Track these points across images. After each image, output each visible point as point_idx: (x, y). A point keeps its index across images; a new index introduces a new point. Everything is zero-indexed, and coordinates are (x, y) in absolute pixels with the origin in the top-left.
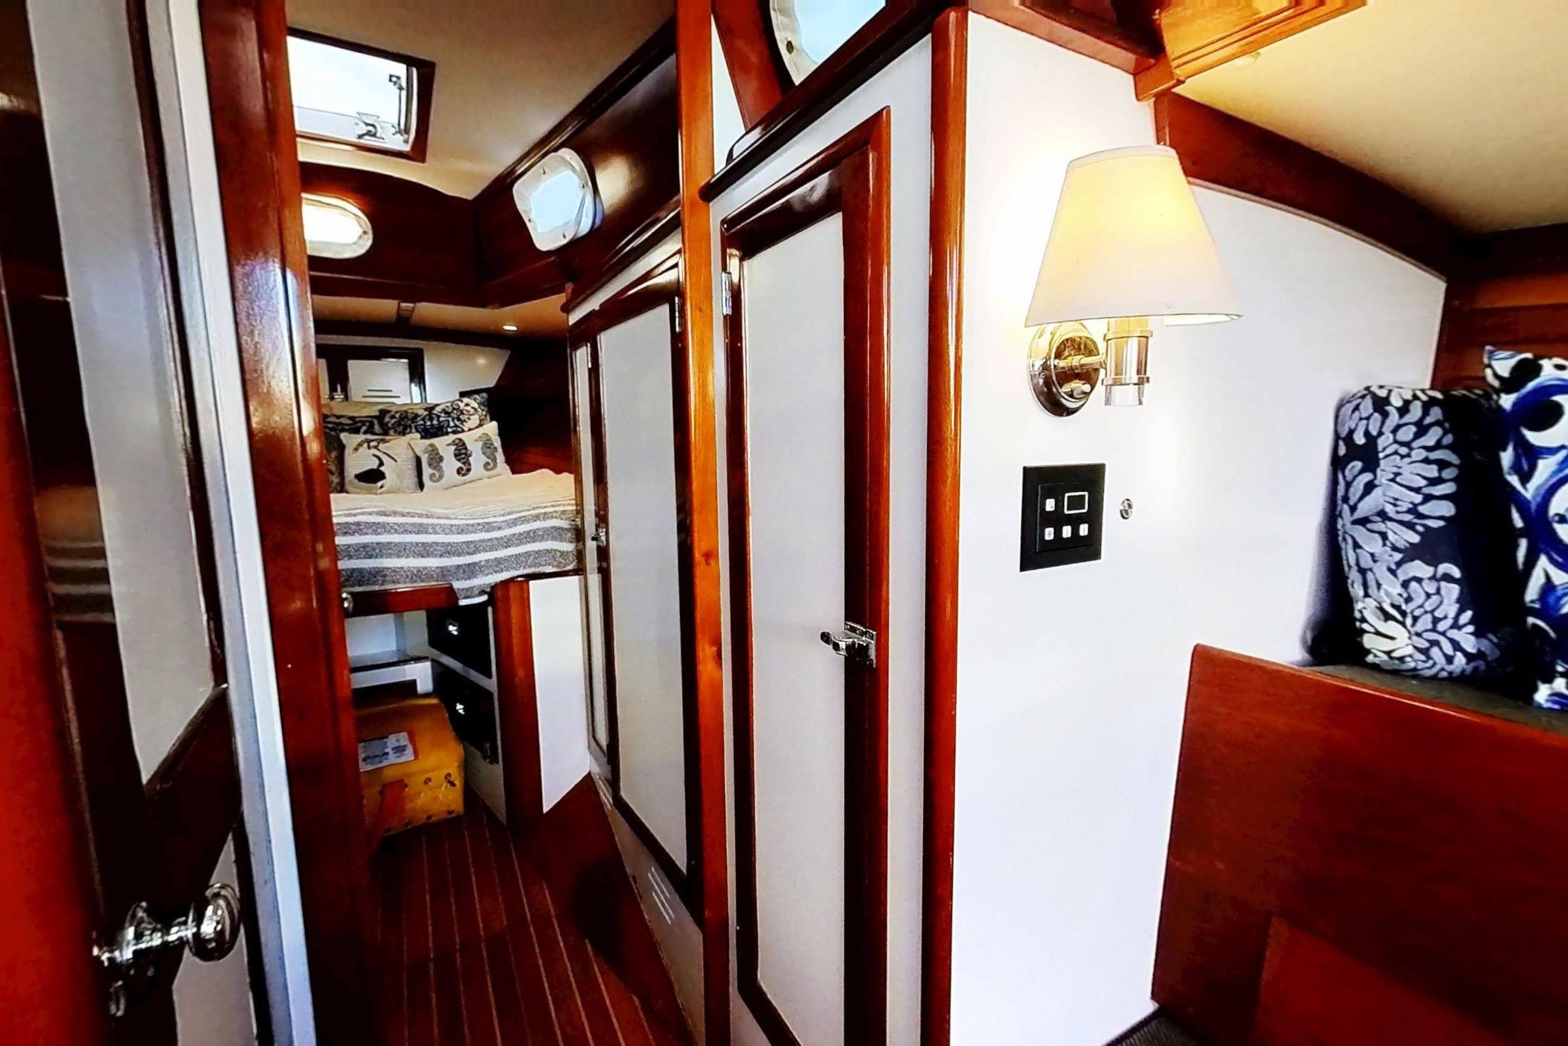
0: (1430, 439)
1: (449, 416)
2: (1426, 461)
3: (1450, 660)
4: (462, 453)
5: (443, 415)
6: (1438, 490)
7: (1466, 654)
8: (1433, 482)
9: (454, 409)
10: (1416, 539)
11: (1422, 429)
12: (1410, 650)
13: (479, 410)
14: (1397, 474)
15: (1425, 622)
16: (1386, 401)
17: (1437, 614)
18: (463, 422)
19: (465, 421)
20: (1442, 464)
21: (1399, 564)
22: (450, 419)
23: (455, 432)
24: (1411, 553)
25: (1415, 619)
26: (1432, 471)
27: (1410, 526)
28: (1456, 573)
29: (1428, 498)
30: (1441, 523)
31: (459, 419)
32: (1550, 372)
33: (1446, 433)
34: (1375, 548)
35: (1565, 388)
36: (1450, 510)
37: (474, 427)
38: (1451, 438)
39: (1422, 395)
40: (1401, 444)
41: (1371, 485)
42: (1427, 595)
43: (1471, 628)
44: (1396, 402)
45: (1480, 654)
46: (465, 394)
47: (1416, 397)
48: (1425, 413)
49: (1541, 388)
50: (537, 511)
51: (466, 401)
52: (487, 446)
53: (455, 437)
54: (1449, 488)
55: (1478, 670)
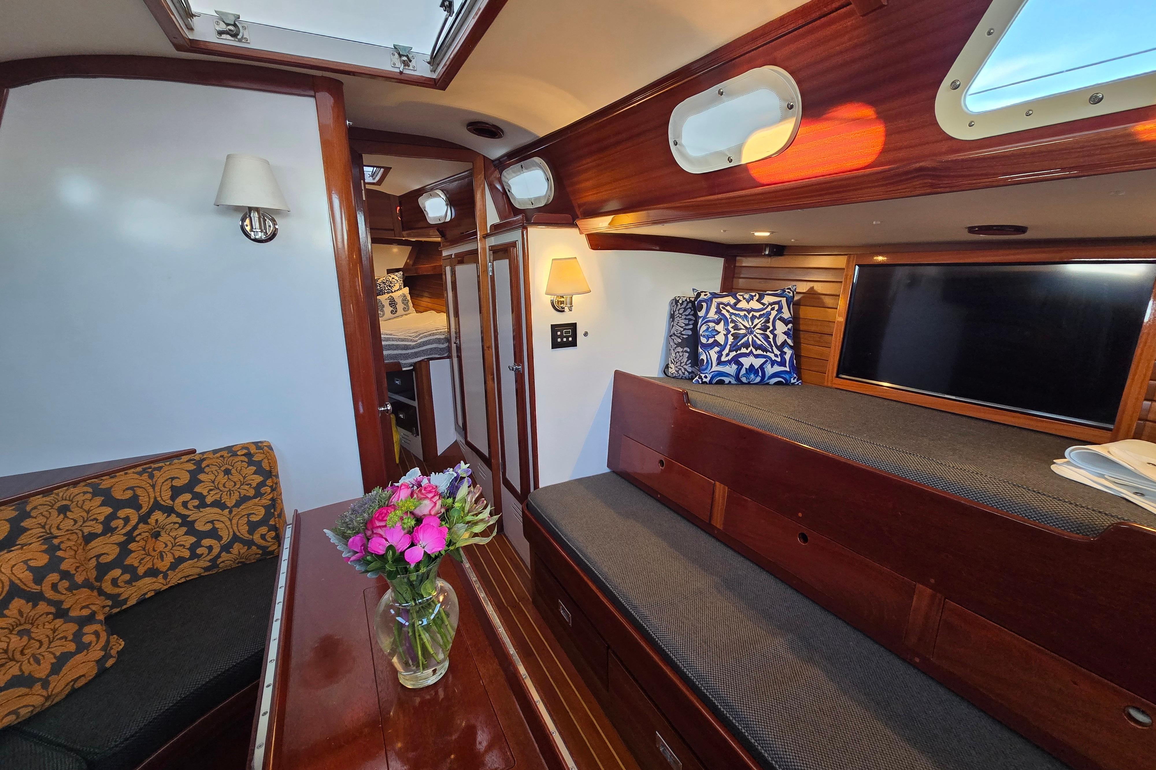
0: (687, 313)
1: (385, 284)
2: (685, 319)
3: (684, 374)
4: (393, 303)
5: (382, 284)
6: (687, 327)
7: (688, 372)
8: (686, 325)
9: (387, 281)
10: (680, 341)
11: (685, 310)
12: (674, 371)
13: (399, 280)
14: (678, 323)
15: (679, 364)
16: (678, 301)
17: (682, 361)
18: (391, 287)
19: (393, 286)
20: (690, 320)
21: (675, 348)
22: (386, 286)
23: (388, 293)
24: (678, 345)
25: (677, 363)
26: (687, 322)
27: (679, 337)
28: (689, 350)
29: (685, 329)
30: (687, 336)
31: (390, 286)
32: (702, 296)
33: (692, 311)
34: (672, 344)
35: (704, 301)
36: (690, 333)
37: (397, 290)
38: (693, 312)
39: (688, 299)
40: (680, 314)
41: (673, 326)
42: (680, 356)
43: (690, 365)
44: (680, 302)
45: (692, 372)
46: (390, 271)
47: (686, 300)
48: (687, 305)
49: (700, 301)
50: (430, 333)
51: (393, 276)
52: (404, 300)
53: (389, 295)
54: (691, 326)
55: (692, 376)
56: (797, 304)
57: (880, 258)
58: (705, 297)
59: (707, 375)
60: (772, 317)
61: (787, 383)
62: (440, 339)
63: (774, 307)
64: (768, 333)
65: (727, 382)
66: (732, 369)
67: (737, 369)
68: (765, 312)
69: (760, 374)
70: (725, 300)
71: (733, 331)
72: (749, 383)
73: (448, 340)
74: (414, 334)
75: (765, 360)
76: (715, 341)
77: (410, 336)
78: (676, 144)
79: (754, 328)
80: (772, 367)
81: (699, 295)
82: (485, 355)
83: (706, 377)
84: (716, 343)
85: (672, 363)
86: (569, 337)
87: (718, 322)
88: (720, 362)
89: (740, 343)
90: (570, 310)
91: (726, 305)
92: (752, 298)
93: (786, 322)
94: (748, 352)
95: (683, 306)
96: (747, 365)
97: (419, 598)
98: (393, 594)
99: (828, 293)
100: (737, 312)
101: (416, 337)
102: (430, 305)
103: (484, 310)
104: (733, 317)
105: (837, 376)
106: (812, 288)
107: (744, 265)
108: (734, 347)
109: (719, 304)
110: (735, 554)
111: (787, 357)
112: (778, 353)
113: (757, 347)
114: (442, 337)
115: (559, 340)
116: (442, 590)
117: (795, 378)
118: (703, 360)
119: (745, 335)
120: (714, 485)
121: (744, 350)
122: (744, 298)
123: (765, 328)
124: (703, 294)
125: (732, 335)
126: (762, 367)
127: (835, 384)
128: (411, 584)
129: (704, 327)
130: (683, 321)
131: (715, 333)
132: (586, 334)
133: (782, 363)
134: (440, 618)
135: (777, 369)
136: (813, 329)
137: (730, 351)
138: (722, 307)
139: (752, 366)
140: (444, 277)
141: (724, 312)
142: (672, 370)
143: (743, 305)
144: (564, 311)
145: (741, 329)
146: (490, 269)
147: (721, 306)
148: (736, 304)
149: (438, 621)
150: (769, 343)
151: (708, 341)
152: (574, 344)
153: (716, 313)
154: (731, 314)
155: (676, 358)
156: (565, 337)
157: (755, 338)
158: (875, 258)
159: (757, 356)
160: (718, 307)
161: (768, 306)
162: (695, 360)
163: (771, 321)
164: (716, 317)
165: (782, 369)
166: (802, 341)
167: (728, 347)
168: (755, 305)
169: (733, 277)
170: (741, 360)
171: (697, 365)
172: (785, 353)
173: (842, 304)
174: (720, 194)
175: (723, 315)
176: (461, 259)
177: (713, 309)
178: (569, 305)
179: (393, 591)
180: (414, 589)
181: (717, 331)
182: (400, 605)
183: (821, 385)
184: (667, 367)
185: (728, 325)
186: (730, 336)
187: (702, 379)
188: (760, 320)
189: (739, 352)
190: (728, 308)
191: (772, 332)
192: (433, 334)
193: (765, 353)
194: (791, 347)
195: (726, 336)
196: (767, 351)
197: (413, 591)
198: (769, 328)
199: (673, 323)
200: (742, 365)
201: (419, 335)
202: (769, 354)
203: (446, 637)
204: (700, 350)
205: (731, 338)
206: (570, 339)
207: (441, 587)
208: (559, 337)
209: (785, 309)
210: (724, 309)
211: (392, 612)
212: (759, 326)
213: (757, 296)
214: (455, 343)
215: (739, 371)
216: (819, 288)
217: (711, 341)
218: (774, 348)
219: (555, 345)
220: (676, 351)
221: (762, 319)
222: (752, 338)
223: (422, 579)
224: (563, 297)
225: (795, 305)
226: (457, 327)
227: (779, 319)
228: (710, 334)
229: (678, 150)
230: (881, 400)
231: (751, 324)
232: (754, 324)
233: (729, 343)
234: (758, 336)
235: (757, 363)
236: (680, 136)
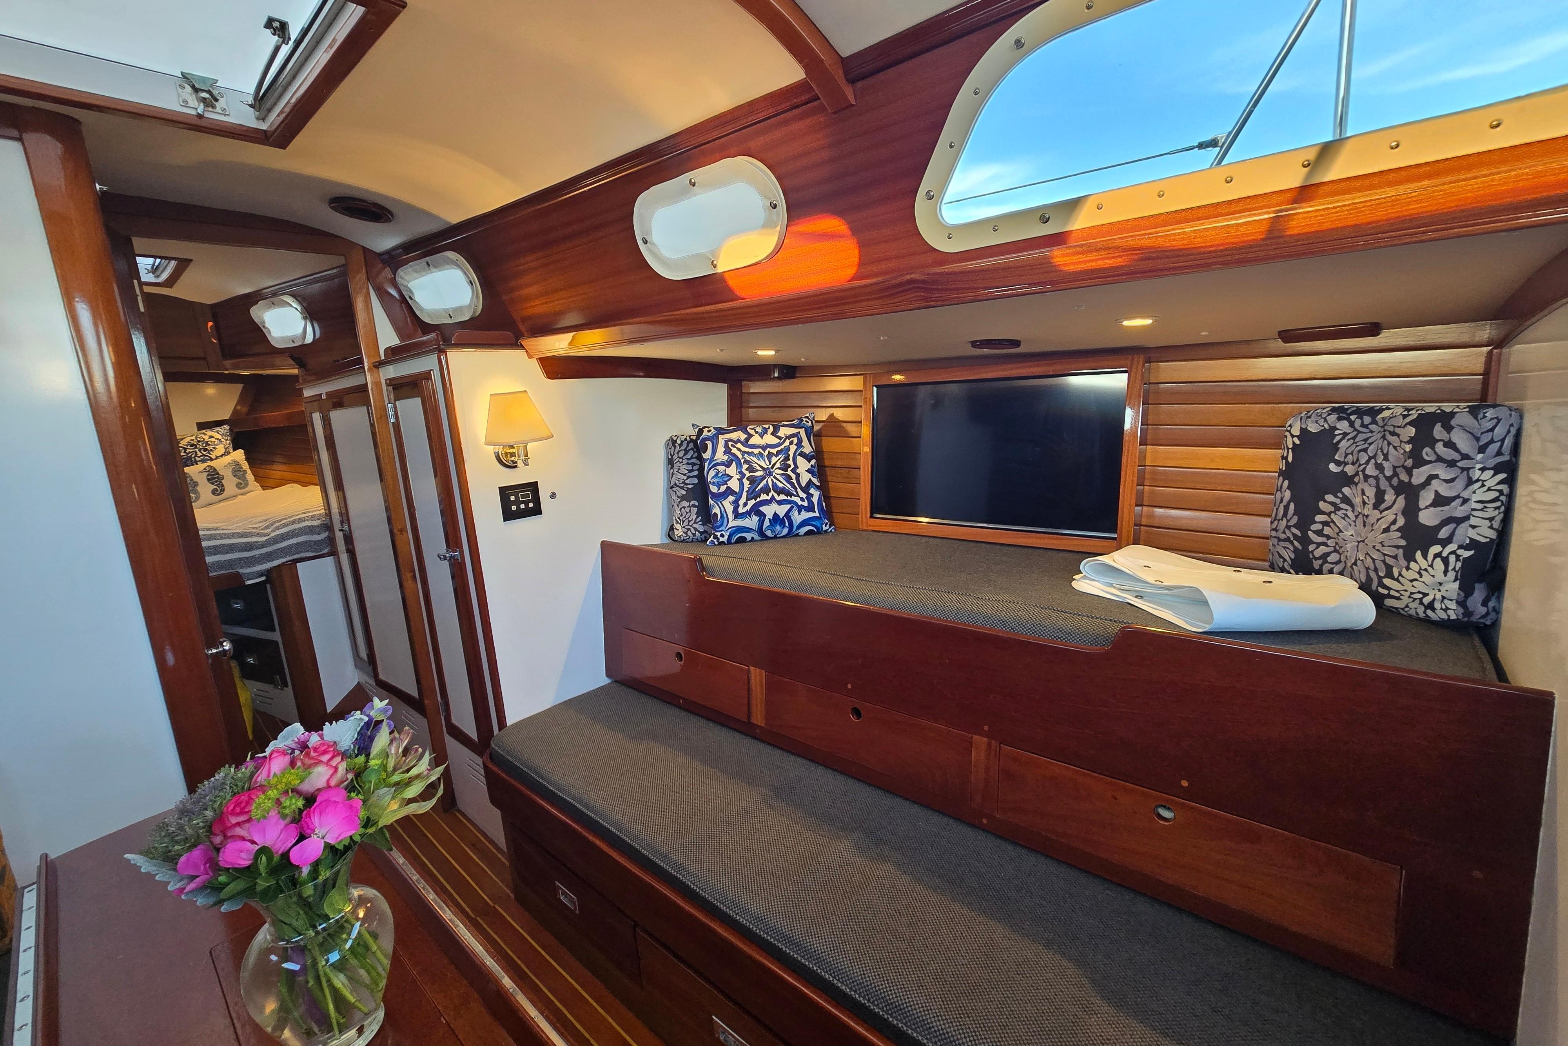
0: (688, 456)
1: (196, 448)
2: (688, 464)
3: (694, 535)
4: (214, 477)
5: (189, 447)
6: (691, 474)
7: (699, 532)
8: (690, 471)
9: (199, 441)
10: (684, 493)
11: (686, 452)
12: (682, 533)
13: (223, 440)
14: (679, 469)
15: (686, 523)
16: (675, 441)
17: (690, 519)
18: (209, 451)
19: (211, 450)
20: (693, 464)
21: (679, 502)
22: (197, 450)
23: (203, 461)
24: (683, 498)
25: (683, 522)
26: (690, 467)
27: (682, 488)
28: (697, 504)
29: (689, 477)
30: (692, 486)
31: (205, 450)
32: (705, 433)
33: (694, 452)
34: (674, 497)
35: (708, 439)
36: (696, 481)
37: (222, 456)
38: (696, 454)
39: (688, 438)
40: (680, 458)
41: (673, 474)
42: (687, 513)
43: (701, 523)
44: (678, 442)
45: (705, 532)
46: (202, 426)
47: (686, 439)
48: (688, 446)
49: (703, 439)
50: (292, 519)
51: (210, 433)
52: (237, 470)
53: (205, 465)
54: (696, 473)
55: (705, 537)
56: (818, 435)
57: (898, 377)
58: (709, 434)
59: (723, 532)
60: (791, 453)
61: (819, 532)
62: (313, 526)
63: (792, 441)
64: (789, 472)
65: (749, 539)
66: (752, 522)
67: (759, 520)
68: (782, 447)
69: (787, 524)
70: (734, 436)
71: (748, 474)
72: (775, 537)
73: (328, 527)
74: (262, 524)
75: (790, 506)
76: (728, 488)
77: (254, 528)
78: (646, 242)
79: (772, 467)
80: (799, 514)
81: (701, 431)
82: (397, 543)
83: (722, 536)
84: (729, 491)
85: (677, 523)
86: (529, 501)
87: (728, 465)
88: (737, 515)
89: (759, 488)
90: (526, 465)
91: (736, 442)
92: (765, 431)
93: (808, 458)
94: (769, 498)
95: (683, 448)
96: (770, 516)
97: (321, 921)
98: (273, 929)
99: (849, 420)
100: (750, 450)
101: (267, 527)
102: (287, 475)
103: (388, 475)
104: (746, 456)
105: (872, 517)
106: (832, 415)
107: (752, 391)
108: (752, 494)
109: (727, 441)
110: (785, 754)
111: (815, 500)
112: (804, 496)
113: (780, 491)
114: (316, 523)
115: (514, 508)
116: (362, 901)
117: (827, 524)
118: (716, 514)
119: (763, 478)
120: (749, 672)
121: (764, 497)
122: (757, 432)
123: (785, 467)
124: (705, 430)
125: (748, 479)
126: (787, 515)
127: (870, 526)
128: (305, 904)
129: (712, 473)
130: (685, 467)
131: (726, 479)
132: (553, 496)
133: (810, 509)
134: (362, 943)
135: (806, 515)
136: (839, 463)
137: (748, 499)
138: (732, 445)
139: (776, 515)
140: (310, 430)
141: (734, 450)
142: (679, 532)
143: (756, 440)
144: (516, 467)
145: (757, 470)
146: (391, 413)
147: (730, 443)
148: (747, 440)
149: (361, 948)
150: (792, 484)
151: (719, 490)
152: (537, 511)
153: (725, 453)
154: (744, 453)
155: (681, 515)
156: (522, 502)
157: (775, 480)
158: (893, 377)
159: (780, 503)
160: (726, 446)
161: (785, 440)
162: (706, 515)
163: (791, 457)
164: (726, 458)
165: (811, 515)
166: (829, 478)
167: (745, 494)
168: (769, 439)
169: (742, 407)
170: (763, 509)
171: (710, 522)
172: (812, 495)
173: (866, 431)
174: (708, 305)
175: (734, 455)
176: (338, 400)
177: (721, 449)
178: (524, 458)
179: (273, 924)
180: (311, 909)
181: (728, 475)
182: (288, 942)
183: (856, 529)
184: (672, 528)
185: (741, 467)
186: (745, 480)
187: (718, 539)
188: (778, 458)
189: (758, 500)
190: (739, 445)
191: (793, 471)
192: (300, 520)
193: (789, 498)
194: (818, 487)
195: (740, 480)
196: (791, 495)
197: (310, 913)
198: (789, 466)
199: (672, 471)
200: (765, 516)
201: (272, 524)
202: (794, 498)
203: (376, 970)
204: (711, 502)
205: (746, 483)
206: (531, 505)
207: (360, 896)
208: (514, 503)
209: (805, 442)
210: (734, 447)
211: (274, 958)
212: (778, 465)
213: (771, 427)
214: (340, 530)
215: (761, 522)
216: (839, 414)
217: (723, 488)
218: (799, 490)
219: (509, 515)
220: (680, 507)
221: (780, 456)
222: (772, 480)
223: (324, 890)
224: (512, 447)
225: (815, 436)
226: (343, 505)
227: (799, 455)
228: (721, 480)
229: (649, 250)
230: (918, 538)
231: (768, 464)
232: (772, 464)
233: (746, 489)
234: (778, 477)
235: (782, 510)
236: (649, 232)
